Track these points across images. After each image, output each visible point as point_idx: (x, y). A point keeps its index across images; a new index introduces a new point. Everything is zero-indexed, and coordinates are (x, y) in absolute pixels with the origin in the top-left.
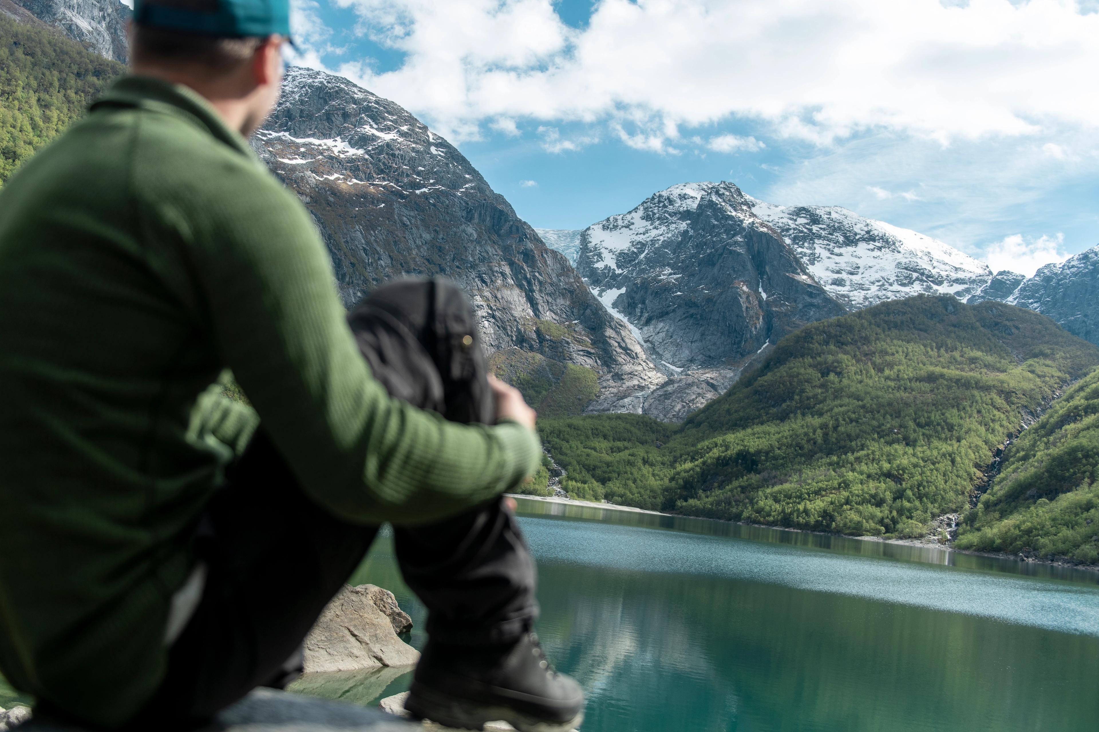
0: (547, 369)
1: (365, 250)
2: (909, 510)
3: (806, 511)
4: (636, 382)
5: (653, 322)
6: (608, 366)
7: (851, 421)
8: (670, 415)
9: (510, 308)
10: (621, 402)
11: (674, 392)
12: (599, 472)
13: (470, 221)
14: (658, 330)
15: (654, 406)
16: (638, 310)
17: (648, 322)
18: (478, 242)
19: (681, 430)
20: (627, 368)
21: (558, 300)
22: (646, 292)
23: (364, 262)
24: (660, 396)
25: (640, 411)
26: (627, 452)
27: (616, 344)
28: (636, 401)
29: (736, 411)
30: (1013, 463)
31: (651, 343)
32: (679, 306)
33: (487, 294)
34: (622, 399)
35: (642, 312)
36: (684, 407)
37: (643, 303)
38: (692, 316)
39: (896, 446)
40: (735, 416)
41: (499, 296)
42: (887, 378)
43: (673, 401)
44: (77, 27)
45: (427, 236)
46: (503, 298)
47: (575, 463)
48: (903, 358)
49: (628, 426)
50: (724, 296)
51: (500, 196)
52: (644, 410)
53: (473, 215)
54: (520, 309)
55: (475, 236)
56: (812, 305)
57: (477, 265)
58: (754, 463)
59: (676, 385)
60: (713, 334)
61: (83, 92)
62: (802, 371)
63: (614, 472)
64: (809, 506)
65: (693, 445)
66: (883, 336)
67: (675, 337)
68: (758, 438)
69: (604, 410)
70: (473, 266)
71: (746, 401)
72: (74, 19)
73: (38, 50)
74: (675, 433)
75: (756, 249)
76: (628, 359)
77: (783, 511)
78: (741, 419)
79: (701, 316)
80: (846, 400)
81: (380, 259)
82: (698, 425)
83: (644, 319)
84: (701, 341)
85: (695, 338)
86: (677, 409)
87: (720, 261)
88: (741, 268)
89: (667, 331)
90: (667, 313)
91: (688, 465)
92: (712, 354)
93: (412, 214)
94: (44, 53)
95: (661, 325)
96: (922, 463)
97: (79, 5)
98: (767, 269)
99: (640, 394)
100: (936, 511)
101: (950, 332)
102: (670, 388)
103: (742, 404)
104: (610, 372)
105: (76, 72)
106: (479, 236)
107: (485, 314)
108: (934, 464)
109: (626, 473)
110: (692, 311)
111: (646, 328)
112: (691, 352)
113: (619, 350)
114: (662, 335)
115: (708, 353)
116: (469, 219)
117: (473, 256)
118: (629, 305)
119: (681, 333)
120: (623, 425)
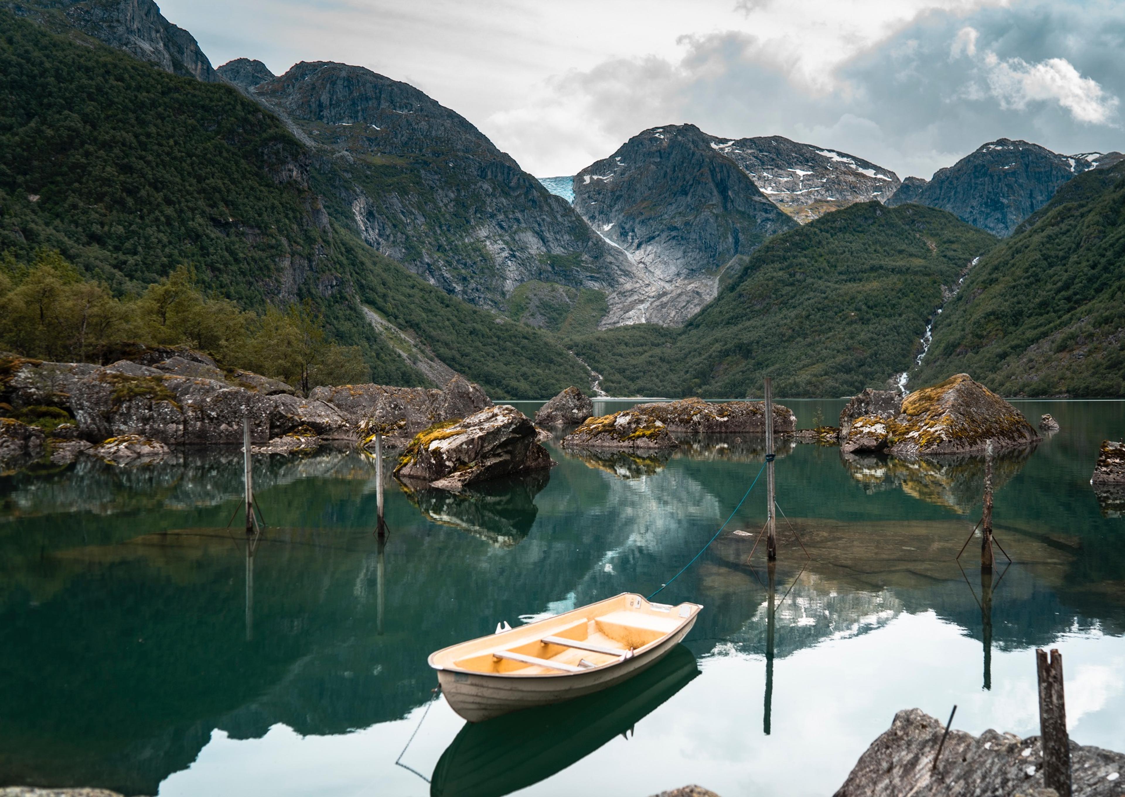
0: (564, 295)
1: (402, 212)
2: (871, 373)
3: (795, 384)
4: (636, 297)
5: (643, 246)
6: (612, 286)
7: (819, 310)
8: (668, 321)
9: (527, 247)
10: (627, 315)
11: (668, 302)
12: (628, 373)
13: (484, 178)
14: (647, 252)
15: (654, 315)
16: (629, 238)
17: (639, 246)
18: (493, 195)
19: (684, 332)
20: (628, 286)
21: (565, 237)
22: (634, 222)
23: (403, 222)
24: (658, 306)
25: (643, 321)
26: (646, 354)
27: (616, 268)
28: (639, 312)
29: (727, 313)
30: (942, 329)
31: (644, 263)
32: (663, 231)
33: (507, 238)
34: (627, 312)
35: (633, 239)
36: (677, 313)
37: (633, 231)
38: (674, 238)
39: (854, 326)
40: (727, 316)
41: (517, 238)
42: (840, 273)
43: (669, 309)
44: (141, 48)
45: (452, 195)
46: (520, 240)
47: (609, 368)
48: (849, 256)
49: (642, 334)
50: (698, 219)
51: (506, 154)
52: (647, 320)
53: (486, 173)
54: (535, 247)
55: (491, 190)
56: (768, 219)
57: (495, 215)
58: (749, 351)
59: (669, 296)
60: (693, 251)
61: (171, 108)
62: (775, 274)
63: (640, 371)
64: (798, 379)
65: (697, 343)
66: (832, 240)
67: (662, 257)
68: (749, 331)
69: (614, 323)
70: (493, 216)
71: (734, 303)
72: (137, 42)
73: (126, 76)
74: (680, 335)
75: (719, 178)
76: (628, 279)
77: (779, 385)
78: (732, 318)
79: (682, 237)
80: (812, 294)
81: (416, 219)
82: (698, 326)
83: (635, 245)
84: (684, 257)
85: (679, 256)
86: (672, 315)
87: (692, 190)
88: (709, 195)
89: (656, 252)
90: (654, 238)
91: (696, 360)
92: (694, 268)
93: (436, 177)
94: (131, 77)
95: (650, 248)
96: (875, 336)
97: (139, 29)
98: (730, 193)
99: (641, 307)
100: (890, 371)
101: (881, 231)
102: (664, 299)
103: (731, 306)
104: (614, 291)
105: (160, 91)
106: (494, 189)
107: (507, 255)
108: (884, 336)
109: (649, 371)
110: (673, 234)
111: (637, 252)
112: (677, 267)
113: (619, 272)
114: (652, 256)
115: (691, 267)
116: (483, 176)
117: (491, 207)
118: (621, 234)
119: (667, 253)
120: (638, 334)
